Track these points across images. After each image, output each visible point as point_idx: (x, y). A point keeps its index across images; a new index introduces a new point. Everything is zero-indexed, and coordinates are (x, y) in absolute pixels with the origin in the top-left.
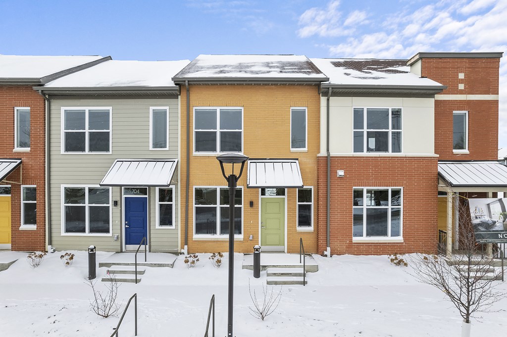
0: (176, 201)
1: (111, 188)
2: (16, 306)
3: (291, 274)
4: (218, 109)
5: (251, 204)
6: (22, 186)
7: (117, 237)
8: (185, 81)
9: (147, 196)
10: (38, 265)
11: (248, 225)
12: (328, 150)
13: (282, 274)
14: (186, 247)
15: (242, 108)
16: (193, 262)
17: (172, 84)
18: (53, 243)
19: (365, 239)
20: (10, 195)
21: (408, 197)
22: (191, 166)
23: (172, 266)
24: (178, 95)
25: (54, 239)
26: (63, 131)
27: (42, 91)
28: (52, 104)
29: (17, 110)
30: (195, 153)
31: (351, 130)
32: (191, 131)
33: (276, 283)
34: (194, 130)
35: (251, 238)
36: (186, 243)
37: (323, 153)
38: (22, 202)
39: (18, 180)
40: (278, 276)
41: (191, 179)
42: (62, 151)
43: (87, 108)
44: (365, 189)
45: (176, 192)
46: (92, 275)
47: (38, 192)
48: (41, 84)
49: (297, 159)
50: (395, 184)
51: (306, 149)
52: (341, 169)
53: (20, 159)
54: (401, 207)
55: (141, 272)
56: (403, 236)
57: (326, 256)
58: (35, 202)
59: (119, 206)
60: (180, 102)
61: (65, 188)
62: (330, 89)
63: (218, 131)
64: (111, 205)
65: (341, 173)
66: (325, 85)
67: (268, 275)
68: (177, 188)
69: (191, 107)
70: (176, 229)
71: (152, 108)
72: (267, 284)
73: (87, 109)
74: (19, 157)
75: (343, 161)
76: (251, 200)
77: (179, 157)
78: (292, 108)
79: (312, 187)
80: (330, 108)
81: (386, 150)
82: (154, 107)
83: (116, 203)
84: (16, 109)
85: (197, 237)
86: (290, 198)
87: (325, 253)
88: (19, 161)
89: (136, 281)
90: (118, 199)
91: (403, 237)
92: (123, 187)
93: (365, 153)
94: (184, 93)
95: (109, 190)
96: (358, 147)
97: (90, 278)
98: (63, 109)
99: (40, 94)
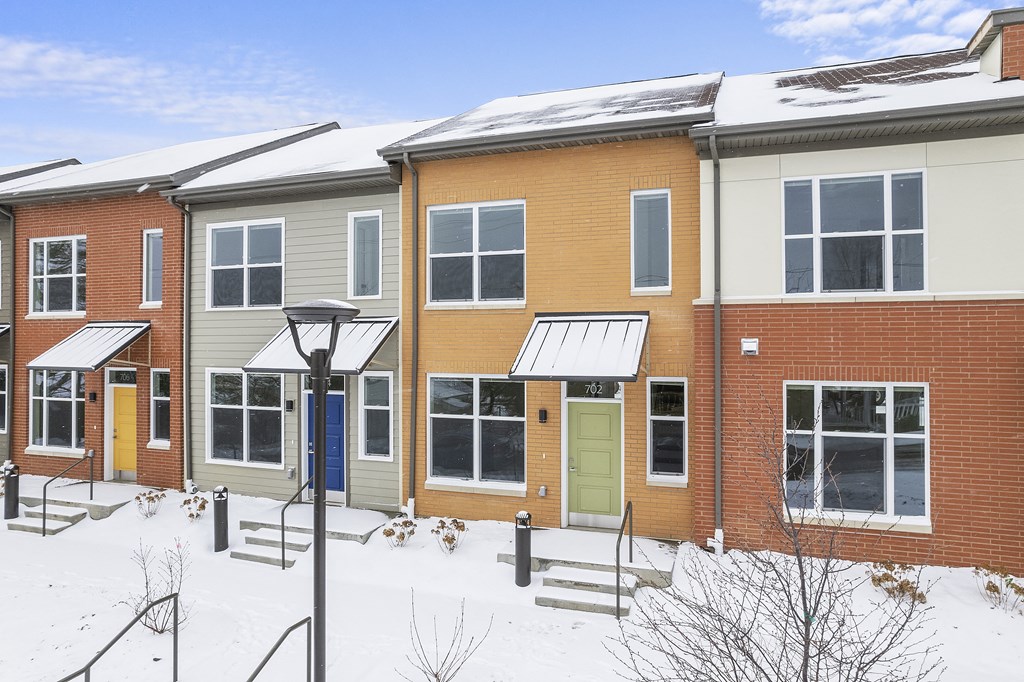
0: (396, 404)
1: (282, 375)
2: (64, 586)
3: (597, 586)
4: (475, 208)
5: (543, 416)
6: (153, 370)
7: (293, 472)
8: (402, 154)
9: (343, 393)
10: (152, 514)
11: (535, 462)
12: (718, 289)
13: (577, 584)
14: (411, 501)
15: (523, 202)
16: (402, 536)
17: (381, 163)
18: (195, 476)
19: (817, 514)
20: (135, 386)
21: (944, 412)
22: (422, 332)
23: (366, 539)
24: (398, 185)
25: (196, 468)
26: (209, 268)
27: (174, 197)
28: (194, 219)
29: (148, 235)
30: (430, 304)
31: (776, 237)
32: (421, 259)
33: (555, 604)
34: (429, 255)
35: (542, 493)
36: (413, 494)
37: (706, 297)
38: (153, 398)
39: (145, 360)
40: (568, 587)
41: (422, 357)
42: (209, 307)
43: (245, 222)
44: (818, 387)
45: (396, 387)
46: (221, 543)
47: (172, 380)
48: (173, 184)
49: (647, 313)
50: (904, 374)
51: (668, 289)
52: (751, 336)
53: (149, 322)
54: (926, 436)
55: (303, 546)
56: (932, 515)
57: (712, 550)
58: (168, 399)
59: (296, 410)
60: (401, 199)
61: (213, 374)
62: (712, 138)
63: (476, 254)
64: (282, 408)
65: (750, 345)
66: (701, 131)
67: (547, 582)
68: (396, 377)
69: (421, 208)
70: (395, 462)
71: (352, 215)
72: (537, 603)
73: (245, 224)
74: (147, 318)
75: (758, 316)
76: (540, 407)
77: (400, 312)
78: (634, 193)
79: (684, 380)
80: (723, 186)
81: (879, 284)
82: (355, 213)
83: (290, 405)
84: (146, 232)
85: (434, 482)
86: (630, 405)
87: (710, 542)
88: (146, 325)
89: (284, 564)
90: (293, 397)
91: (932, 521)
92: (303, 375)
93: (818, 295)
94: (408, 180)
95: (280, 378)
96: (797, 278)
97: (218, 549)
98: (210, 227)
99: (171, 203)
